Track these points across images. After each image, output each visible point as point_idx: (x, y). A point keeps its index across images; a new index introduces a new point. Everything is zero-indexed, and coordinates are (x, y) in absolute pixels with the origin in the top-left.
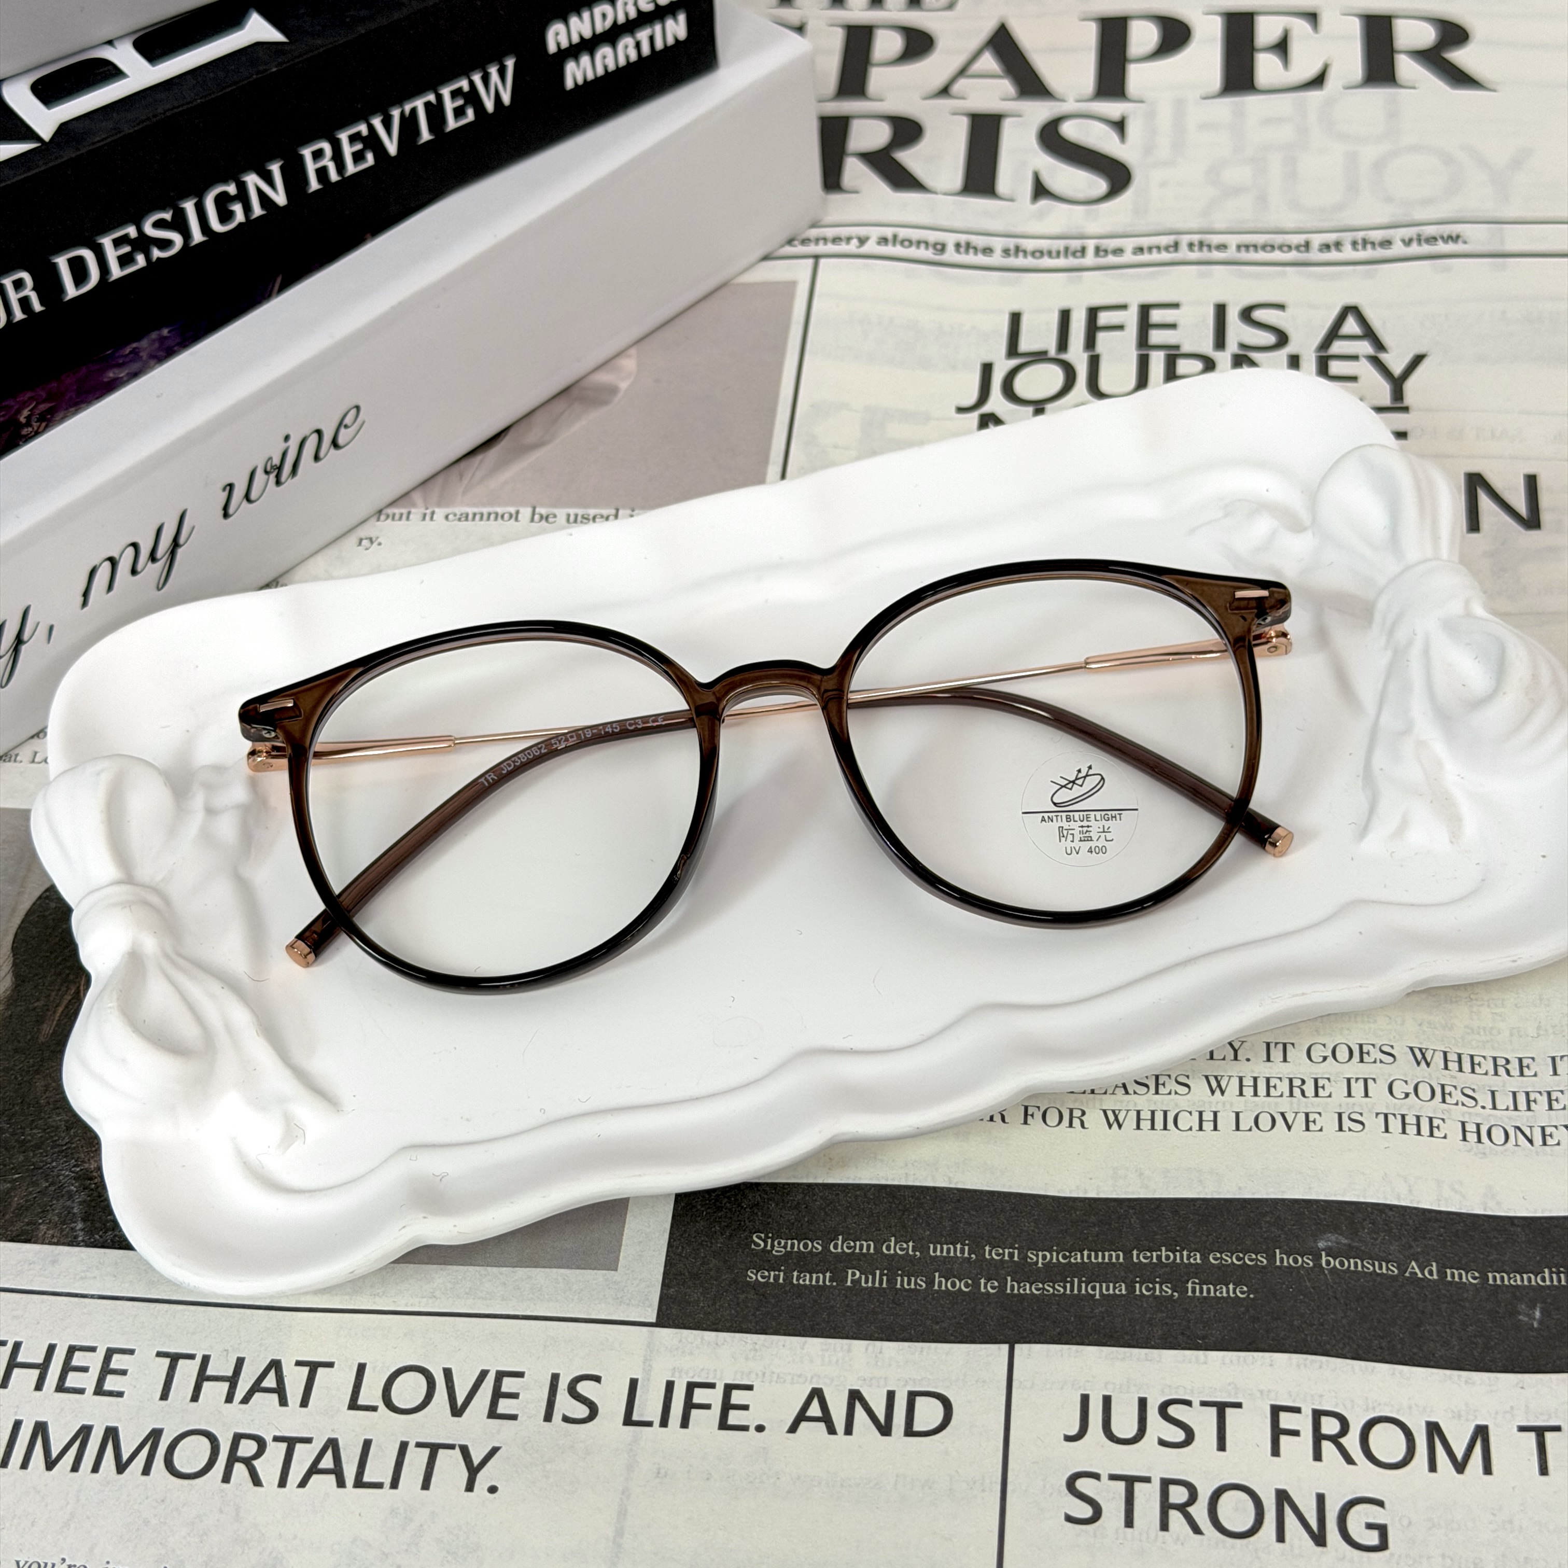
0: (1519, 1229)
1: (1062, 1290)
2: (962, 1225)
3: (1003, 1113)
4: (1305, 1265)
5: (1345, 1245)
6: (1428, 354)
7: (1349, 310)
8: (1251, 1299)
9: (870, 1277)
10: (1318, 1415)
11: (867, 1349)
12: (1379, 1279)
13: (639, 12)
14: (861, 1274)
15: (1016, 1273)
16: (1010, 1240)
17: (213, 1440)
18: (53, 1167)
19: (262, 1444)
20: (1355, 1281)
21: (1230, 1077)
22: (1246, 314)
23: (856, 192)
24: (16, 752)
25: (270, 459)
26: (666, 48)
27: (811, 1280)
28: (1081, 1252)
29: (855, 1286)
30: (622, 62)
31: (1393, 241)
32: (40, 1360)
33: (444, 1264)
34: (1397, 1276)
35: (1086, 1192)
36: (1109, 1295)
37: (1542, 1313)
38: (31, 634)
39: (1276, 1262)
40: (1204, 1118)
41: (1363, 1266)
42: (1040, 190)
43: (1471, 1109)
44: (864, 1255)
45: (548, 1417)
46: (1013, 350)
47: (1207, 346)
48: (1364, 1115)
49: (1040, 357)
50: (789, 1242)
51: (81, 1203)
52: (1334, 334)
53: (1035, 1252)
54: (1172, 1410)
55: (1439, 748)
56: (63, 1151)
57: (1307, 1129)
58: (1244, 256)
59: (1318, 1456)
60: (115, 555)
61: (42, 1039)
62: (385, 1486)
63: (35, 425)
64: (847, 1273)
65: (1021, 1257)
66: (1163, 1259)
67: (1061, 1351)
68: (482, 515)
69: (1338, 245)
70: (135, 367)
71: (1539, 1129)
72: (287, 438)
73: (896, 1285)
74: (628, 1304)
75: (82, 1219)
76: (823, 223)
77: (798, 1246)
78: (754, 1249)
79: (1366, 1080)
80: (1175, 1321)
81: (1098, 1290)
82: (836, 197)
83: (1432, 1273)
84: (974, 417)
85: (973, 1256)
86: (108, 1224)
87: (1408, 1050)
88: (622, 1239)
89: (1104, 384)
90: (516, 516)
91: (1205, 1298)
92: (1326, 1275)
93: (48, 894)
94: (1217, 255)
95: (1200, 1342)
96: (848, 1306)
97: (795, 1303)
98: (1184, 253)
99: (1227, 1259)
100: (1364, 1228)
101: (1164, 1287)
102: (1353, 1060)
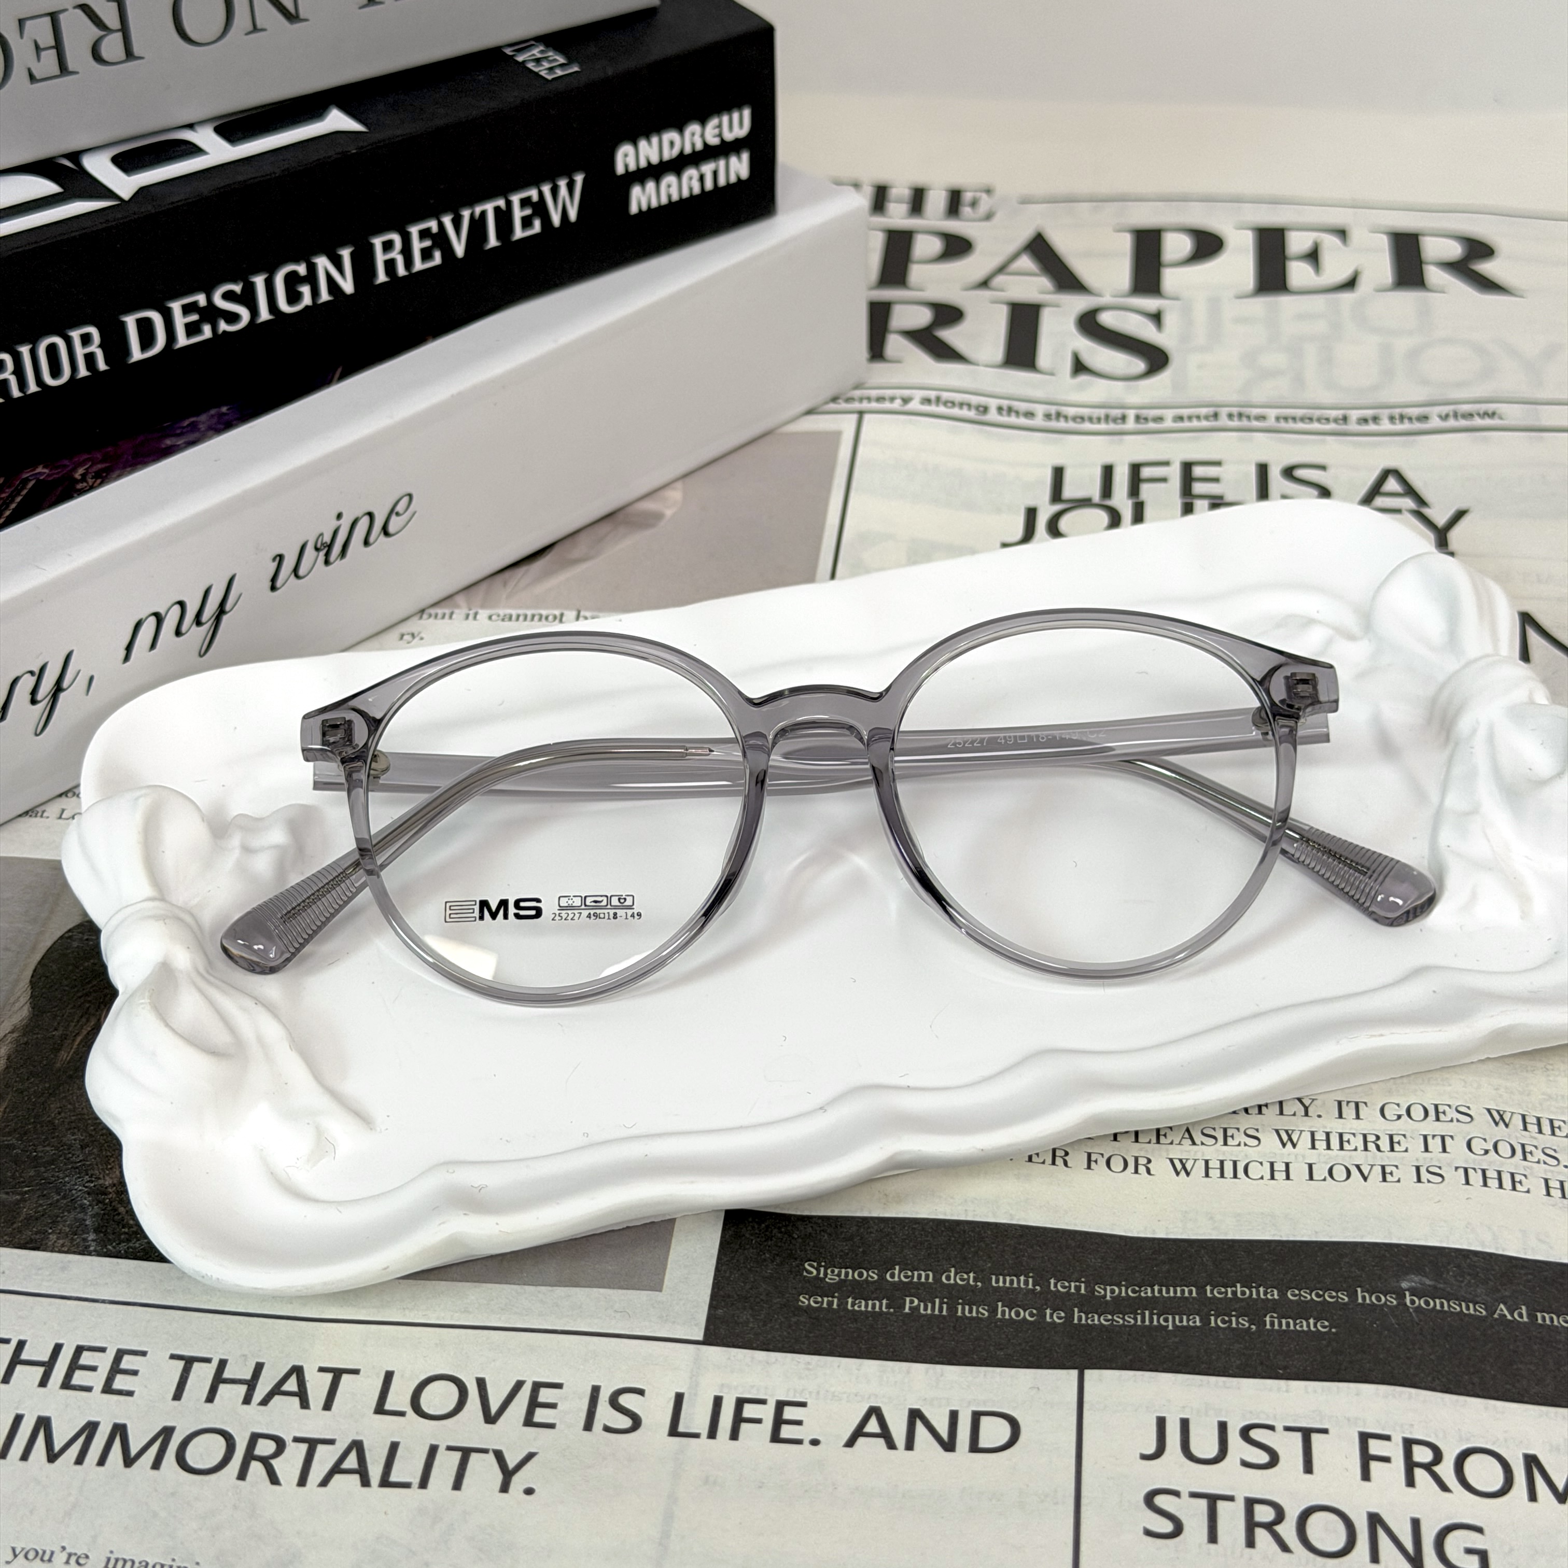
1: (1132, 1322)
2: (1025, 1258)
4: (1388, 1303)
5: (1429, 1286)
6: (1471, 510)
7: (1390, 472)
8: (1334, 1334)
9: (930, 1305)
11: (927, 1372)
12: (1467, 1319)
13: (706, 145)
14: (920, 1301)
15: (1082, 1305)
16: (1076, 1275)
17: (228, 1437)
18: (65, 1182)
19: (281, 1445)
20: (1442, 1320)
21: (1301, 1131)
22: (1288, 472)
23: (898, 361)
24: (43, 808)
25: (322, 535)
26: (729, 186)
27: (866, 1306)
28: (1152, 1287)
29: (913, 1312)
30: (686, 194)
31: (1430, 416)
32: (45, 1358)
34: (1486, 1317)
35: (1154, 1232)
36: (1183, 1327)
38: (71, 682)
39: (1357, 1300)
40: (1276, 1168)
41: (1449, 1306)
42: (1079, 367)
43: (1555, 1169)
44: (922, 1284)
45: (588, 1426)
46: (1056, 495)
47: (1250, 496)
48: (1443, 1168)
49: (1085, 503)
50: (843, 1271)
51: (93, 1216)
52: (1376, 491)
53: (1102, 1286)
54: (1255, 1434)
55: (1507, 830)
56: (77, 1168)
57: (1384, 1180)
58: (1283, 425)
59: (1410, 1482)
60: (162, 612)
61: (58, 1065)
62: (413, 1486)
64: (905, 1301)
65: (1089, 1289)
66: (1239, 1295)
67: (1135, 1375)
68: (526, 616)
69: (1375, 419)
70: (192, 437)
72: (339, 516)
73: (957, 1312)
74: (674, 1322)
76: (867, 385)
77: (853, 1275)
78: (806, 1276)
79: (1443, 1138)
80: (1253, 1352)
81: (1171, 1322)
82: (878, 366)
83: (1522, 1315)
85: (1038, 1288)
87: (1486, 1112)
88: (667, 1261)
89: (1150, 513)
90: (560, 619)
91: (1285, 1331)
92: (1411, 1313)
94: (1255, 424)
95: (1281, 1371)
96: (906, 1330)
97: (850, 1328)
98: (1224, 421)
99: (1306, 1295)
100: (1448, 1273)
101: (1240, 1320)
102: (1429, 1119)
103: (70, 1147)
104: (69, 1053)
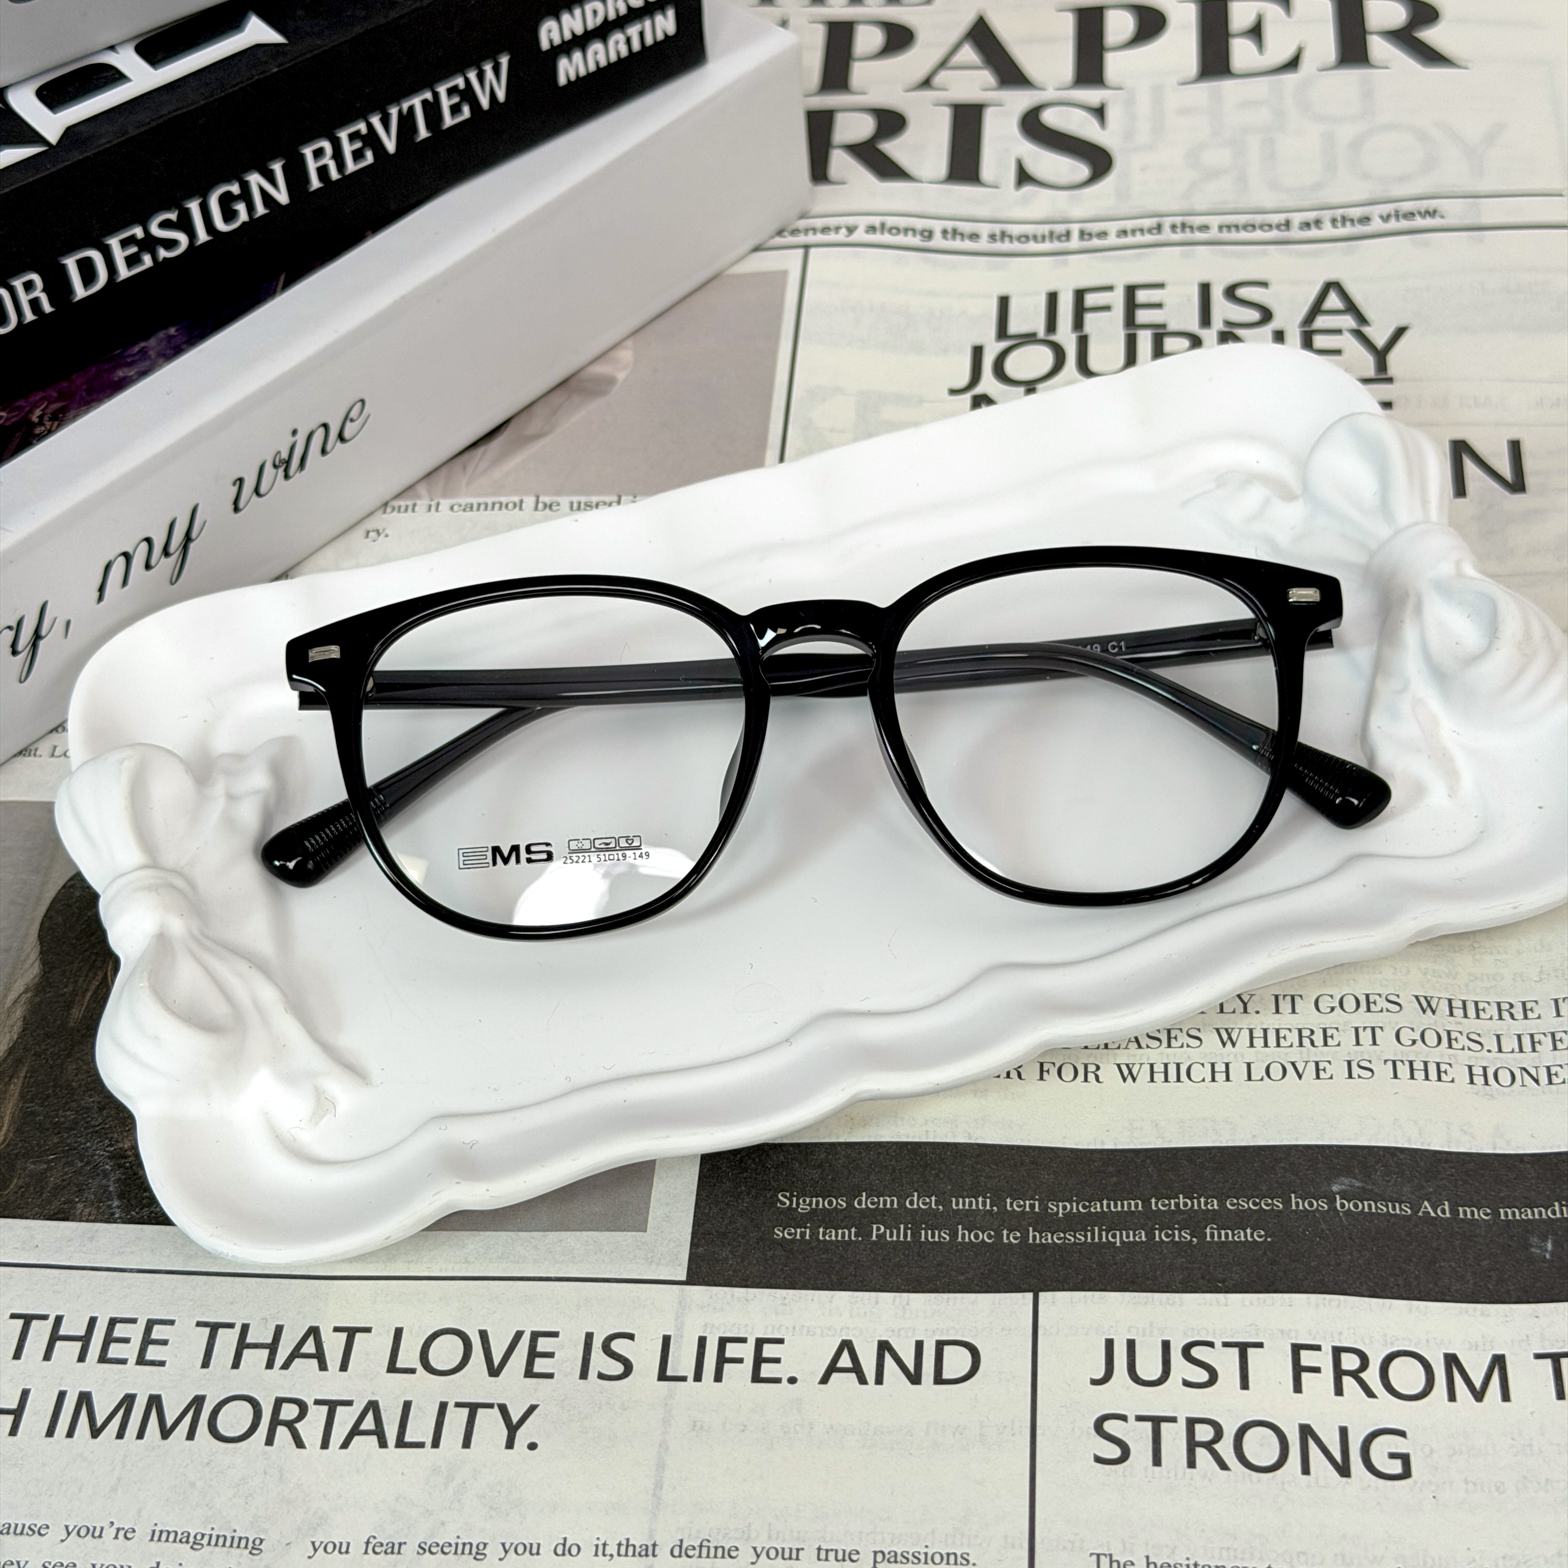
0: (1529, 1166)
1: (1083, 1239)
2: (983, 1179)
3: (1020, 1070)
4: (1320, 1208)
5: (1359, 1188)
6: (1411, 326)
7: (1331, 286)
8: (1269, 1243)
9: (895, 1231)
10: (1337, 1351)
11: (894, 1301)
12: (1393, 1220)
13: (630, 9)
14: (886, 1228)
15: (1037, 1223)
16: (1030, 1192)
17: (254, 1403)
19: (303, 1408)
20: (1369, 1223)
21: (1240, 1029)
22: (1231, 293)
23: (843, 183)
24: (36, 746)
25: (279, 452)
26: (656, 44)
27: (837, 1236)
28: (1101, 1201)
29: (880, 1240)
30: (613, 58)
31: (1371, 217)
32: (82, 1332)
33: (477, 1230)
34: (1410, 1215)
35: (1103, 1144)
36: (1130, 1242)
37: (1554, 1246)
38: (48, 630)
39: (1291, 1207)
40: (1217, 1069)
41: (1377, 1207)
42: (1024, 177)
43: (1478, 1054)
44: (888, 1210)
45: (584, 1375)
46: (1002, 332)
47: (1193, 324)
48: (1372, 1061)
49: (1029, 338)
50: (814, 1200)
52: (1317, 309)
53: (1055, 1203)
54: (1196, 1352)
55: (1434, 704)
56: (96, 1132)
57: (1318, 1077)
58: (1226, 236)
59: (1339, 1391)
60: (130, 550)
61: (72, 1024)
62: (426, 1445)
63: (48, 424)
64: (872, 1228)
65: (1042, 1208)
66: (1181, 1207)
67: (1085, 1296)
68: (486, 505)
69: (1318, 223)
70: (142, 366)
71: (1545, 1069)
72: (294, 432)
73: (921, 1238)
74: (658, 1264)
75: (118, 1196)
76: (812, 214)
77: (824, 1204)
78: (780, 1208)
79: (1373, 1029)
80: (1195, 1266)
81: (1118, 1238)
82: (823, 189)
83: (1445, 1211)
84: (967, 398)
85: (995, 1208)
86: (144, 1201)
87: (1414, 999)
88: (649, 1200)
89: (1093, 363)
90: (520, 505)
91: (1223, 1242)
92: (1340, 1217)
93: (72, 882)
94: (1199, 236)
95: (1220, 1285)
96: (874, 1259)
97: (823, 1259)
98: (1167, 235)
99: (1245, 1205)
100: (1376, 1171)
101: (1183, 1233)
102: (1360, 1010)
103: (88, 1109)
104: (80, 1010)
